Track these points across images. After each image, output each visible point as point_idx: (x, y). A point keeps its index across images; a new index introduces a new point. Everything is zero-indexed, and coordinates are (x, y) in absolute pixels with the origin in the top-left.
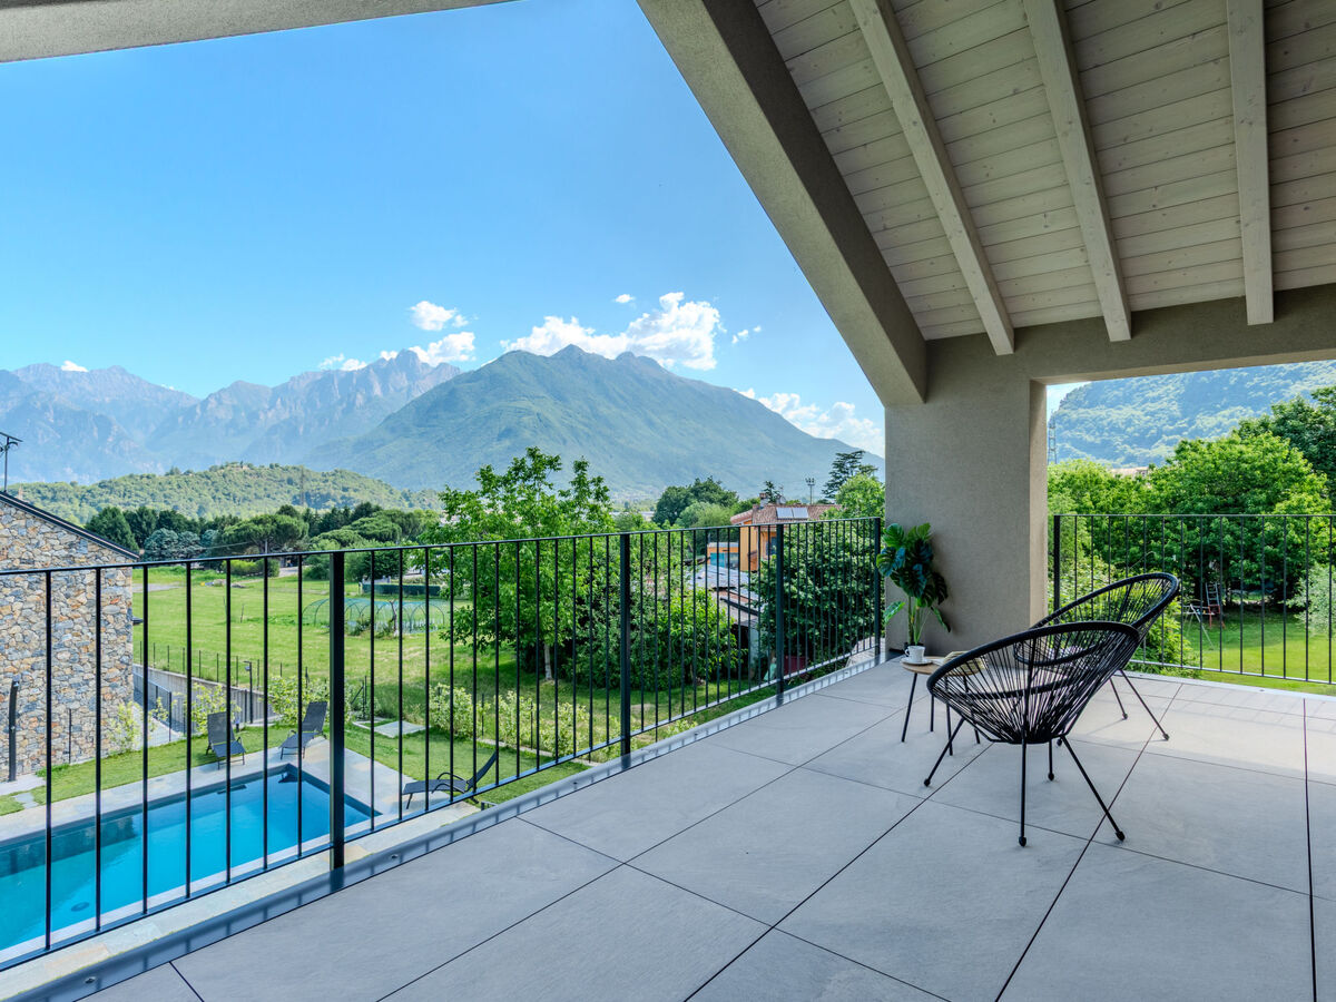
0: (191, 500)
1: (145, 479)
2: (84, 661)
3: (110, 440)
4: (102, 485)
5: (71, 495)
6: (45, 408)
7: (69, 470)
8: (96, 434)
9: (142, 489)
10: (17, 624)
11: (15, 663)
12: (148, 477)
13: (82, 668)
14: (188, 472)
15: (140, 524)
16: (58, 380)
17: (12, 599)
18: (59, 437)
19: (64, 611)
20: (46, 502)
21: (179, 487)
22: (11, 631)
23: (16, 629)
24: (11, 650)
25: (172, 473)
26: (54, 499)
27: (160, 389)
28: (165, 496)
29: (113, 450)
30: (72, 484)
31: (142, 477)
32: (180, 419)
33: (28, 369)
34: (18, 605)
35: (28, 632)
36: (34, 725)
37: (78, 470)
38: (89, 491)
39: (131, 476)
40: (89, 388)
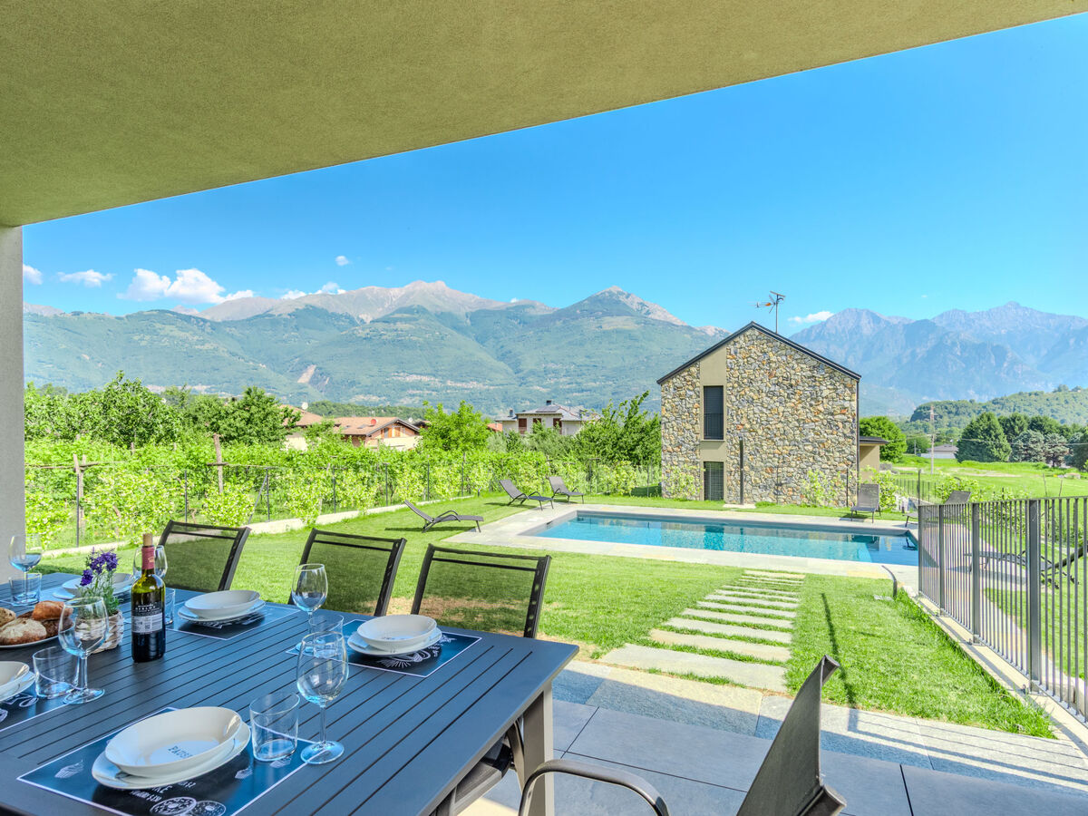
0: (1079, 415)
1: (1033, 396)
2: (822, 454)
3: (1005, 365)
4: (995, 402)
5: (970, 410)
6: (954, 344)
7: (971, 392)
8: (993, 362)
9: (1030, 405)
10: (780, 421)
11: (780, 448)
12: (1036, 394)
13: (820, 459)
14: (1077, 389)
15: (1013, 428)
16: (963, 321)
17: (778, 404)
18: (964, 365)
19: (809, 415)
20: (952, 415)
21: (1067, 402)
22: (778, 426)
23: (780, 425)
24: (777, 439)
25: (1060, 390)
26: (957, 414)
27: (1052, 316)
28: (1053, 411)
29: (1008, 374)
30: (971, 401)
31: (1030, 394)
32: (1072, 341)
33: (942, 316)
34: (781, 409)
35: (786, 428)
36: (791, 493)
37: (979, 392)
38: (984, 407)
39: (1020, 394)
40: (988, 324)
